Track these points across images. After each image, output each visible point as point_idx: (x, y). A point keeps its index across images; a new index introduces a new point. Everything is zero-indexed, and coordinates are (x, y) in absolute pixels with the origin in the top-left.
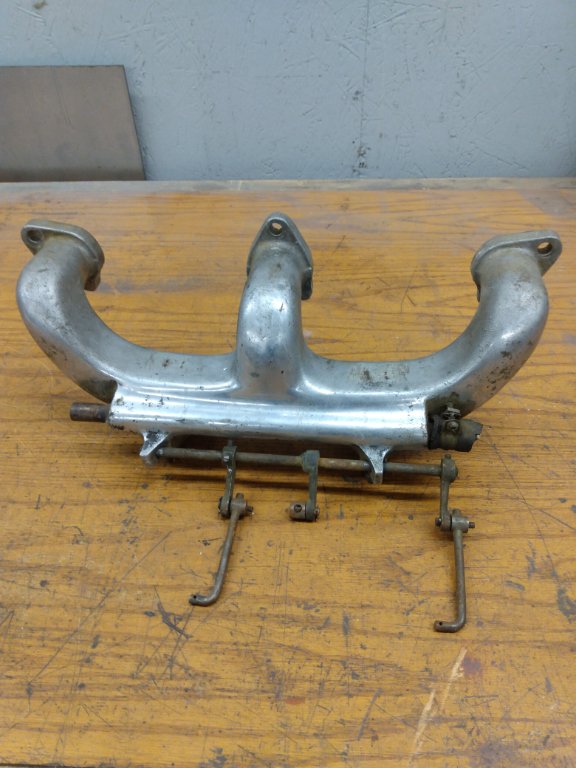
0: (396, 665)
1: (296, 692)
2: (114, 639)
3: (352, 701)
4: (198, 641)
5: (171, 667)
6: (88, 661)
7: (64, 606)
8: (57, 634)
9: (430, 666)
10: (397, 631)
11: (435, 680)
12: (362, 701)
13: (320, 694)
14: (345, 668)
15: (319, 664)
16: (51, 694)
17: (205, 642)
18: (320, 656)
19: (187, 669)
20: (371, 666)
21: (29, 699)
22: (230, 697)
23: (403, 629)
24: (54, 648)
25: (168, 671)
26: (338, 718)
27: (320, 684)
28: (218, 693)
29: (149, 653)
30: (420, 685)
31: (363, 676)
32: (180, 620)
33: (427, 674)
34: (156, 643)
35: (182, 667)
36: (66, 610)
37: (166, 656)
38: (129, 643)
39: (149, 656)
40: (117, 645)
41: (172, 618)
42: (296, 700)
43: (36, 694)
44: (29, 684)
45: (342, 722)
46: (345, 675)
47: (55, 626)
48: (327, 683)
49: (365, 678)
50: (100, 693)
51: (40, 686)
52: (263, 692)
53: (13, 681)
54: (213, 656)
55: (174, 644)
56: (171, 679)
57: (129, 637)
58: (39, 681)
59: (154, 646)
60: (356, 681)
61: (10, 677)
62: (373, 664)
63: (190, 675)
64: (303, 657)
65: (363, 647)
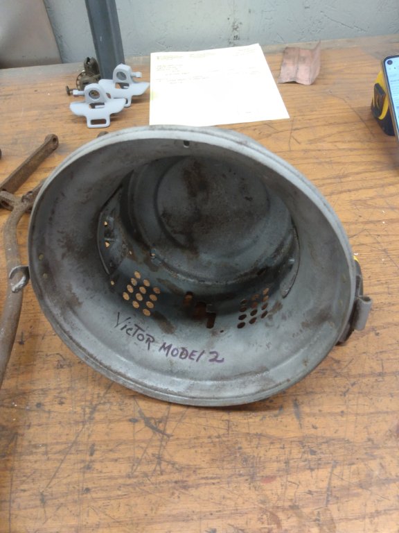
0: (343, 439)
1: (267, 472)
2: (108, 446)
3: (314, 473)
4: (178, 439)
5: (159, 464)
6: (88, 468)
7: (60, 423)
8: (59, 448)
9: (371, 437)
10: (339, 410)
11: (378, 448)
12: (323, 473)
13: (287, 472)
14: (304, 447)
15: (282, 446)
16: (62, 500)
17: (185, 439)
18: (281, 439)
19: (173, 464)
20: (324, 443)
21: (44, 507)
22: (214, 484)
23: (343, 408)
24: (57, 460)
25: (158, 468)
26: (307, 490)
27: (286, 463)
28: (203, 481)
29: (139, 454)
30: (366, 453)
31: (319, 451)
32: (160, 422)
33: (370, 443)
34: (144, 445)
35: (169, 463)
36: (63, 426)
37: (153, 455)
38: (121, 447)
39: (140, 457)
40: (111, 450)
41: (153, 422)
42: (269, 479)
43: (49, 502)
44: (42, 494)
45: (310, 492)
46: (304, 452)
47: (55, 441)
48: (291, 462)
49: (322, 453)
50: (104, 494)
51: (52, 495)
52: (240, 475)
53: (27, 494)
54: (193, 451)
55: (158, 443)
56: (162, 474)
57: (120, 442)
58: (50, 490)
59: (142, 448)
60: (313, 456)
61: (24, 491)
62: (325, 440)
63: (177, 469)
64: (267, 442)
65: (315, 427)
